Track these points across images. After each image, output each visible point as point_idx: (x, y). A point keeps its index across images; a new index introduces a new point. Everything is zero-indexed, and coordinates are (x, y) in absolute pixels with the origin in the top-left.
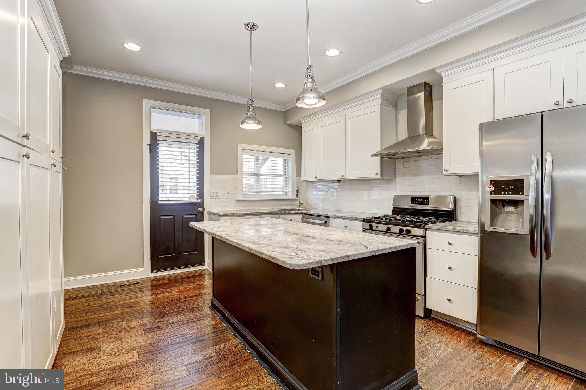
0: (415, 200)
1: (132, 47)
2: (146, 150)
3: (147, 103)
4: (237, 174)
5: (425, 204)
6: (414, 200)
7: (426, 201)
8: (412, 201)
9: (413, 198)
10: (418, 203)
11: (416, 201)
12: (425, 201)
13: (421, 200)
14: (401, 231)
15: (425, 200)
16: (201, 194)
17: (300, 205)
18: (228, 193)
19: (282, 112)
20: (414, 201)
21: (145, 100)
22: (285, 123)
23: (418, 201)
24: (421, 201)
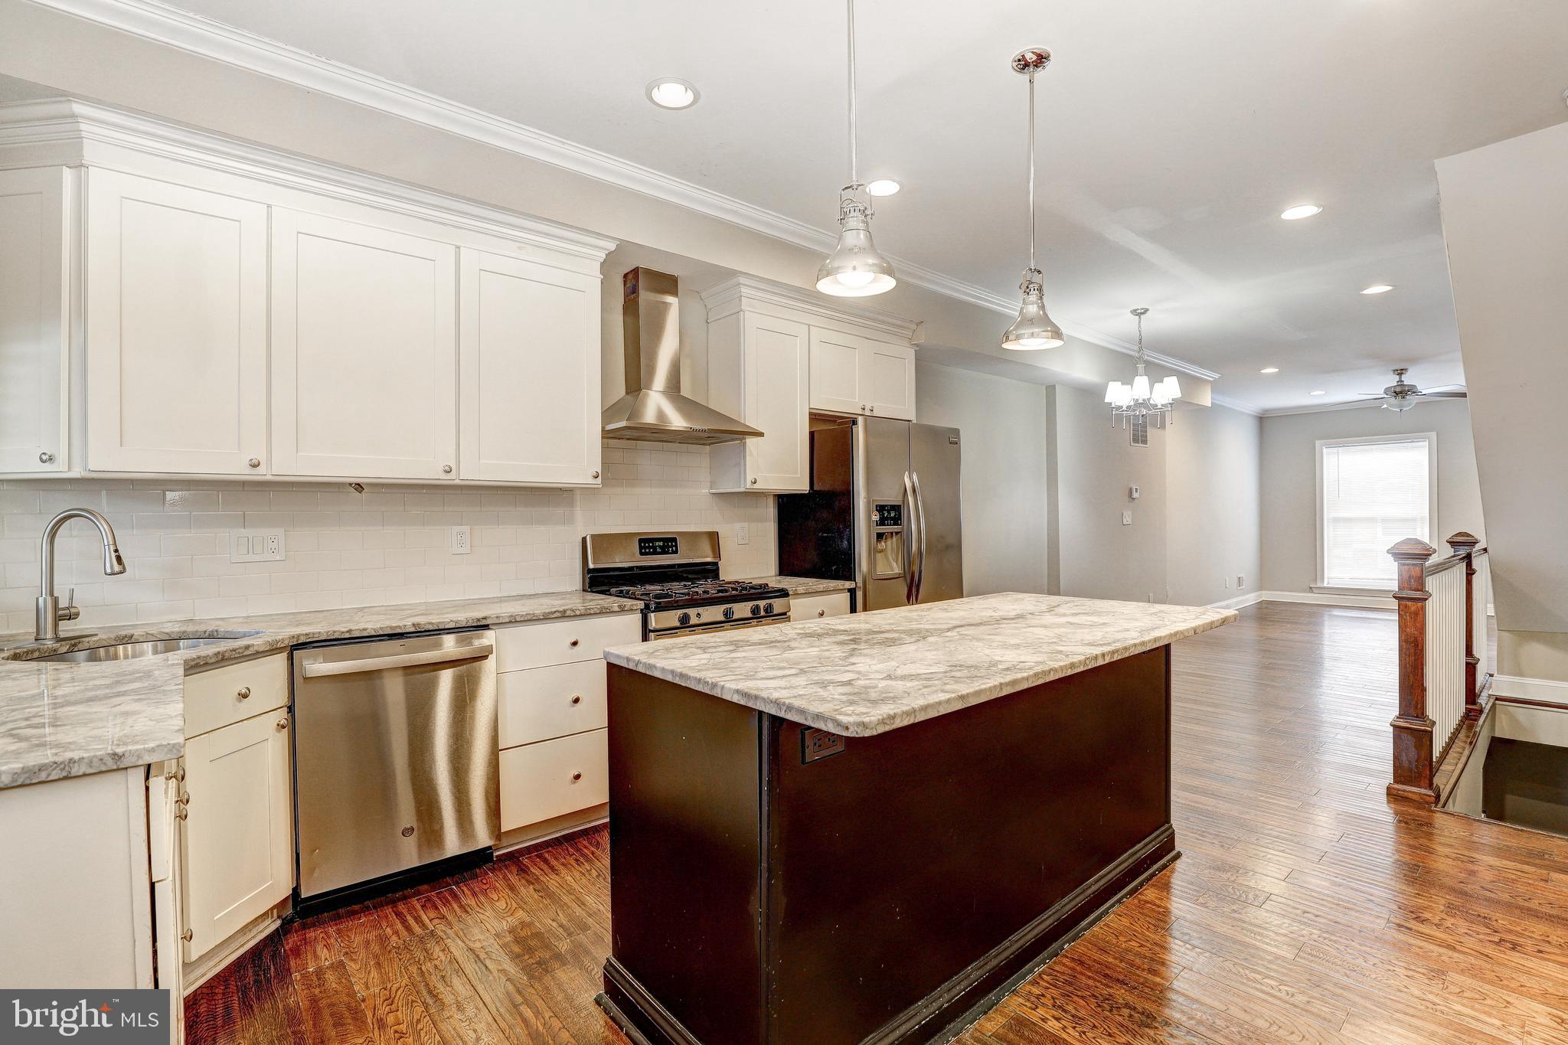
0: (648, 544)
5: (671, 553)
6: (645, 545)
7: (672, 546)
8: (641, 548)
9: (641, 541)
10: (655, 553)
11: (649, 547)
12: (668, 547)
13: (661, 544)
14: (755, 610)
15: (668, 544)
20: (645, 548)
23: (654, 548)
24: (660, 546)
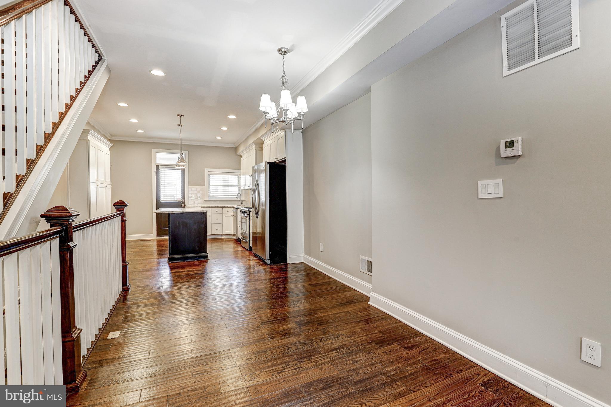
1: (140, 131)
2: (154, 175)
3: (154, 151)
4: (205, 186)
16: (184, 198)
17: (241, 204)
18: (199, 196)
19: (235, 148)
21: (153, 149)
22: (236, 153)
